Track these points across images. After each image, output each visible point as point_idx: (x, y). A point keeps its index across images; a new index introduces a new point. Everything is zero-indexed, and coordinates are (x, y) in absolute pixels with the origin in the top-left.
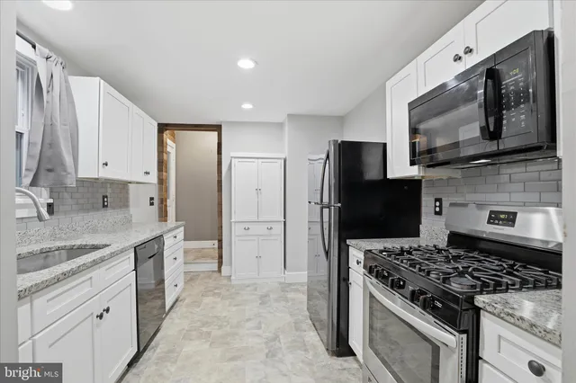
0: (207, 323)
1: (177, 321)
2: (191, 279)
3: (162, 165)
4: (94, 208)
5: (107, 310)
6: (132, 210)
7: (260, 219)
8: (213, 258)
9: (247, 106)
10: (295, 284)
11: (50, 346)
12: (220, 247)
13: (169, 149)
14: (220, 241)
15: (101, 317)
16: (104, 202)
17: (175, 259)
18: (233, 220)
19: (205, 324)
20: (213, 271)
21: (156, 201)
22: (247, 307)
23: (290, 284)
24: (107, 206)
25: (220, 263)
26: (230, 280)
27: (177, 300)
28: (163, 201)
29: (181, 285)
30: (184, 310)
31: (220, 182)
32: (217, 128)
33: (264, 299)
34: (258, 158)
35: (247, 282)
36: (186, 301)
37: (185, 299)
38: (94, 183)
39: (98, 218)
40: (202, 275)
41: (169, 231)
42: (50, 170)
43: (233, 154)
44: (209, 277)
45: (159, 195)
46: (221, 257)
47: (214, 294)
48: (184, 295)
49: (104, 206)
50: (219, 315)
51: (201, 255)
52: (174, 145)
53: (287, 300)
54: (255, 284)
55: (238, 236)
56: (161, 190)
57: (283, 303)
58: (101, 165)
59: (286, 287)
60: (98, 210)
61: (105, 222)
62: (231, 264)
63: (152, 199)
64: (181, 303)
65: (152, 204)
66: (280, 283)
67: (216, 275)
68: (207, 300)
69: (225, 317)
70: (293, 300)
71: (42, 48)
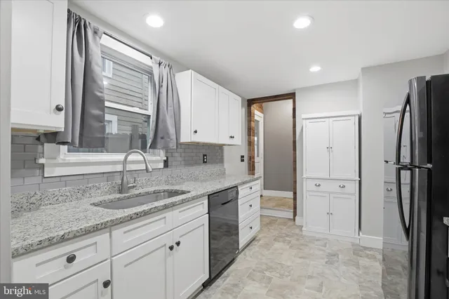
0: (271, 268)
1: (248, 258)
2: (270, 223)
3: (251, 131)
4: (196, 163)
5: (178, 244)
6: (226, 165)
7: (332, 177)
8: (289, 207)
9: (315, 69)
10: (371, 249)
11: (125, 266)
12: (295, 199)
13: (256, 118)
14: (295, 194)
15: (171, 248)
16: (204, 159)
17: (251, 206)
18: (304, 176)
19: (269, 268)
20: (290, 219)
21: (246, 159)
22: (312, 262)
23: (366, 248)
24: (206, 162)
25: (295, 214)
26: (301, 230)
27: (254, 239)
28: (251, 159)
29: (257, 228)
30: (257, 249)
31: (294, 142)
32: (292, 96)
33: (332, 258)
34: (329, 117)
35: (318, 236)
36: (260, 242)
37: (260, 240)
38: (197, 145)
39: (200, 170)
40: (279, 221)
41: (244, 183)
42: (162, 138)
43: (304, 116)
44: (285, 224)
45: (249, 154)
46: (295, 208)
47: (284, 242)
48: (260, 236)
49: (204, 162)
50: (283, 262)
51: (280, 204)
52: (262, 115)
53: (357, 266)
54: (326, 239)
55: (309, 191)
56: (249, 150)
57: (353, 269)
58: (192, 132)
59: (359, 250)
60: (199, 164)
61: (205, 173)
62: (302, 216)
63: (242, 157)
64: (256, 243)
65: (242, 161)
66: (353, 245)
67: (292, 223)
68: (277, 245)
69: (288, 267)
70: (365, 268)
71: (156, 58)
